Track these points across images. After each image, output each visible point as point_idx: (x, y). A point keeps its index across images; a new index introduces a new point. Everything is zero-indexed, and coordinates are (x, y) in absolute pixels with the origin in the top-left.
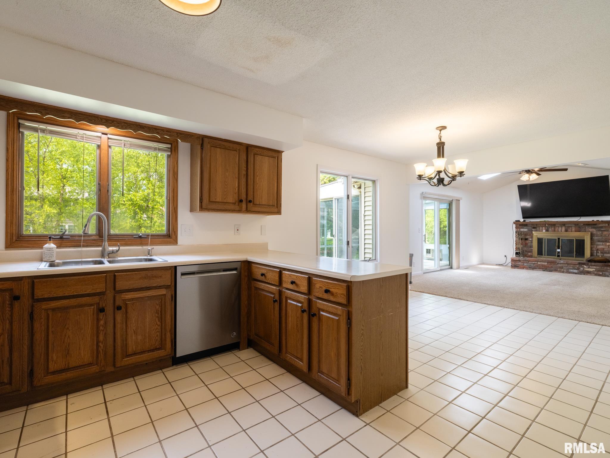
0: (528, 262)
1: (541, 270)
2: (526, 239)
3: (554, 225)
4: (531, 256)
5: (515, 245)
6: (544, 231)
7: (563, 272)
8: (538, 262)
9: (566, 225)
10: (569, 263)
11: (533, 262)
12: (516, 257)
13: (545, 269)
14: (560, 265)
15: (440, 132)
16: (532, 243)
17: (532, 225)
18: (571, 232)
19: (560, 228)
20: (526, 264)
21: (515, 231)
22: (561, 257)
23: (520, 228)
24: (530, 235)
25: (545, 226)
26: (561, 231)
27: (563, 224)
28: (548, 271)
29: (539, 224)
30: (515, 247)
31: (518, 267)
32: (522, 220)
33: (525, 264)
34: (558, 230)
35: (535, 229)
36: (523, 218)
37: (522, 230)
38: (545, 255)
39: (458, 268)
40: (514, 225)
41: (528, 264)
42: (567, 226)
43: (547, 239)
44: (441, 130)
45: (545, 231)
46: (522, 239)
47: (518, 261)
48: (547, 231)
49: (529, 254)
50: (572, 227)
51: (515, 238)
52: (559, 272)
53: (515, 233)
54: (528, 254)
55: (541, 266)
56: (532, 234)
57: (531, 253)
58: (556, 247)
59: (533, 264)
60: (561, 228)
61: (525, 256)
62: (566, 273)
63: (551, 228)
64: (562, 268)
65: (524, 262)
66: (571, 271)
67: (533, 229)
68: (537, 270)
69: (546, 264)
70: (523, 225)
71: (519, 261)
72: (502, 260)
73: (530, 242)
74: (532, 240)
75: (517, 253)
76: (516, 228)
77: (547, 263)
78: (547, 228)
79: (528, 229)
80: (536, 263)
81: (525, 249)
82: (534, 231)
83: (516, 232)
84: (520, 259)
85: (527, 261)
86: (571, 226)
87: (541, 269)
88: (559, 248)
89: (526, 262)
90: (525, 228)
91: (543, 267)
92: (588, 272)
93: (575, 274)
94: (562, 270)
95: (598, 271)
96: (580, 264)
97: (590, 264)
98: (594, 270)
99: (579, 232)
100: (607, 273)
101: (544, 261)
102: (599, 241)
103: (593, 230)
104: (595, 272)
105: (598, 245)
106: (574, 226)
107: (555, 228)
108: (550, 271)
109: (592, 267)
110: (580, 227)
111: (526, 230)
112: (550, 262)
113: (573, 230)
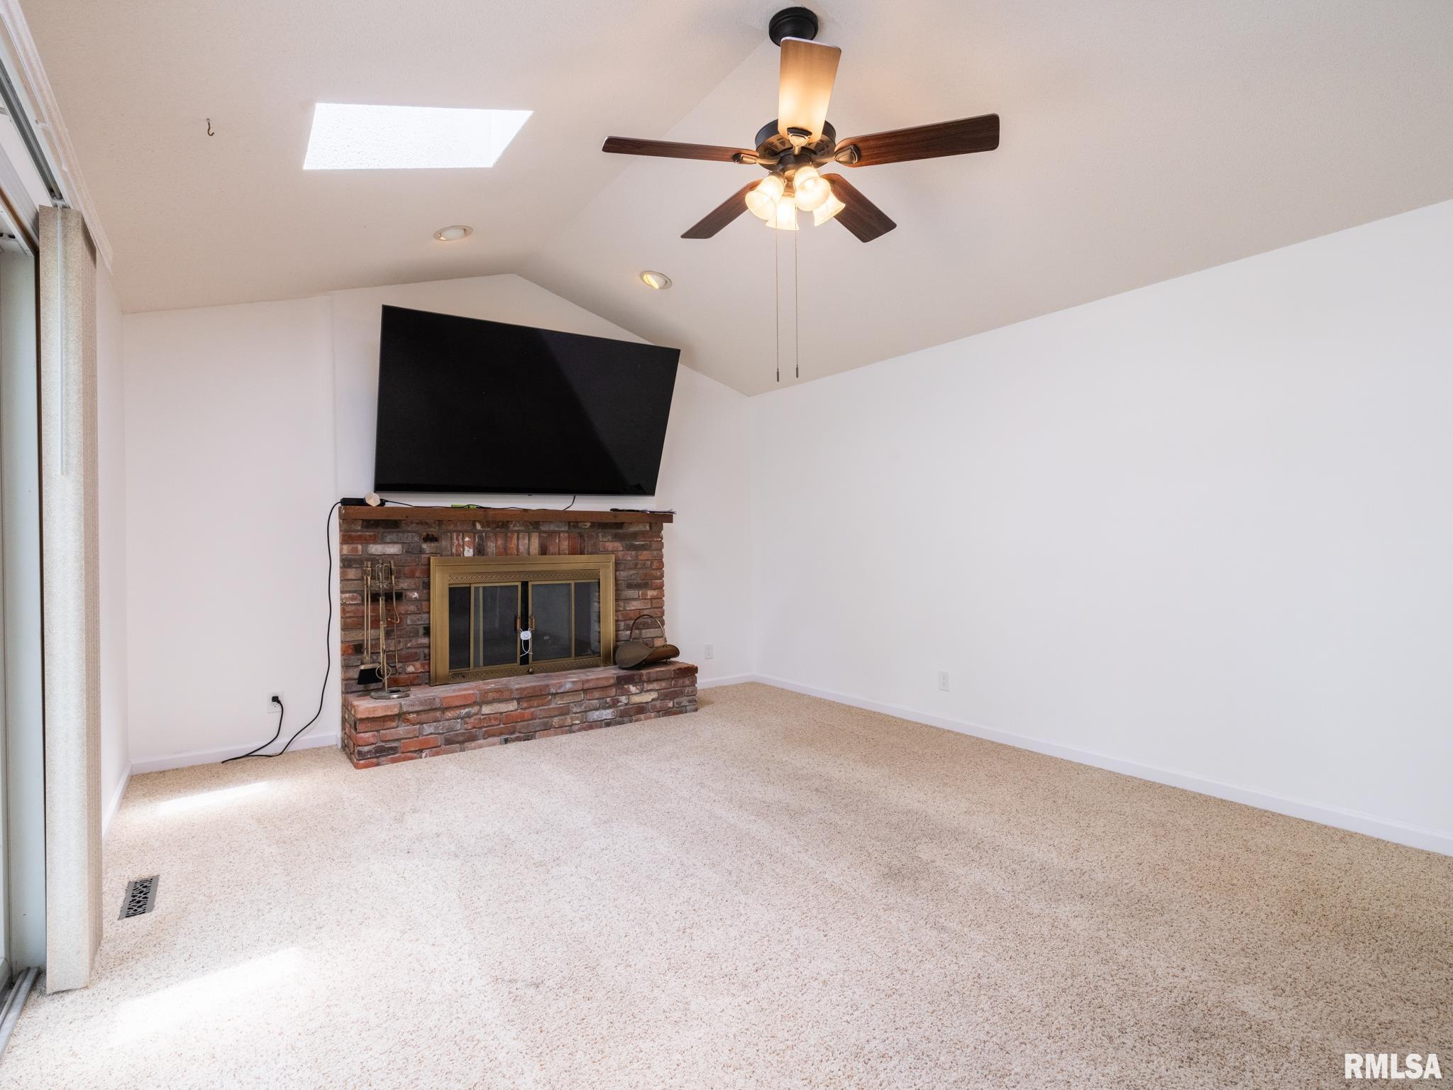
0: (438, 714)
1: (496, 739)
2: (398, 597)
3: (500, 523)
4: (421, 684)
6: (469, 552)
7: (570, 730)
9: (543, 528)
10: (591, 685)
11: (464, 711)
14: (559, 702)
16: (424, 611)
17: (423, 523)
18: (559, 554)
19: (524, 539)
20: (432, 730)
21: (337, 557)
22: (532, 664)
23: (366, 541)
24: (412, 576)
25: (473, 532)
26: (529, 554)
27: (534, 521)
28: (518, 739)
29: (448, 522)
31: (394, 750)
32: (374, 500)
33: (428, 729)
34: (518, 549)
35: (433, 545)
36: (379, 487)
37: (376, 549)
38: (478, 668)
40: (336, 527)
41: (443, 725)
42: (544, 532)
43: (484, 588)
45: (471, 550)
46: (375, 598)
48: (480, 551)
49: (411, 669)
50: (559, 532)
52: (560, 730)
54: (405, 669)
55: (496, 719)
56: (426, 572)
57: (418, 664)
58: (518, 625)
59: (462, 718)
60: (527, 541)
61: (399, 685)
62: (579, 730)
63: (493, 539)
64: (564, 712)
65: (424, 717)
66: (595, 715)
67: (424, 546)
68: (481, 747)
69: (512, 706)
70: (385, 524)
71: (401, 716)
73: (412, 608)
74: (425, 600)
75: (366, 681)
76: (346, 538)
77: (515, 703)
78: (481, 538)
79: (403, 543)
80: (475, 709)
81: (396, 645)
82: (435, 554)
83: (346, 563)
85: (436, 709)
86: (557, 529)
87: (493, 735)
88: (525, 626)
89: (432, 714)
90: (388, 537)
91: (499, 725)
92: (641, 709)
93: (608, 724)
94: (569, 722)
95: (665, 696)
96: (621, 682)
97: (645, 678)
98: (654, 695)
99: (582, 553)
100: (684, 701)
101: (506, 695)
102: (630, 586)
103: (618, 545)
104: (658, 704)
105: (628, 600)
106: (566, 528)
107: (506, 539)
108: (528, 737)
109: (651, 687)
110: (581, 536)
111: (393, 549)
112: (526, 697)
113: (565, 545)
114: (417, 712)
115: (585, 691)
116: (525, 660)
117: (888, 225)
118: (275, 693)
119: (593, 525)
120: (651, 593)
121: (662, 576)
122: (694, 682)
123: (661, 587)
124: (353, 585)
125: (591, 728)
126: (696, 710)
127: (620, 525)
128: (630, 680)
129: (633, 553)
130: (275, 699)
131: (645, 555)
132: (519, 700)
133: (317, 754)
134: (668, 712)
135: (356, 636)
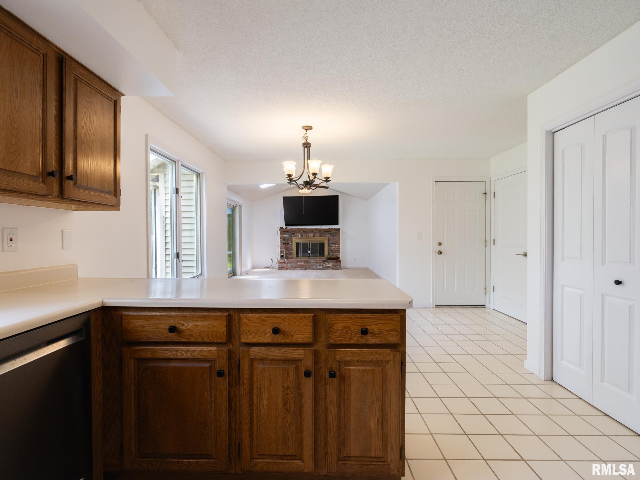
1: (300, 269)
2: (288, 244)
3: (306, 231)
4: (291, 258)
5: (279, 249)
6: (300, 236)
7: (314, 269)
8: (298, 262)
9: (314, 232)
10: (318, 261)
12: (281, 259)
13: (303, 268)
14: (311, 264)
15: (306, 131)
16: (292, 246)
17: (292, 231)
18: (317, 237)
19: (310, 234)
21: (279, 237)
22: (311, 257)
23: (283, 234)
24: (290, 240)
25: (300, 233)
26: (311, 237)
27: (312, 231)
28: (304, 269)
29: (296, 231)
30: (279, 251)
31: (284, 268)
32: (284, 227)
33: (289, 265)
34: (309, 236)
35: (294, 235)
36: (286, 225)
37: (285, 236)
38: (300, 256)
39: (241, 275)
40: (279, 232)
41: (291, 265)
43: (302, 243)
44: (307, 130)
46: (284, 244)
47: (283, 262)
48: (302, 236)
49: (290, 256)
51: (279, 243)
52: (311, 269)
53: (279, 238)
54: (289, 257)
55: (300, 265)
56: (292, 240)
57: (291, 255)
58: (308, 250)
59: (294, 264)
61: (287, 258)
63: (304, 234)
64: (313, 266)
65: (288, 263)
66: (319, 267)
67: (292, 235)
68: (298, 269)
69: (303, 263)
70: (285, 231)
71: (285, 262)
72: (269, 263)
73: (290, 246)
74: (292, 244)
75: (282, 256)
76: (280, 234)
78: (302, 234)
79: (289, 235)
80: (296, 263)
81: (287, 252)
82: (293, 237)
83: (281, 238)
84: (285, 261)
88: (309, 250)
89: (289, 263)
90: (287, 234)
92: (328, 268)
93: (321, 269)
94: (313, 268)
95: (333, 265)
96: (324, 261)
97: (329, 261)
98: (331, 265)
99: (321, 237)
100: (338, 267)
101: (302, 261)
102: (332, 244)
103: (329, 235)
104: (332, 267)
105: (331, 246)
106: (318, 232)
107: (307, 234)
108: (306, 269)
109: (330, 263)
110: (321, 233)
111: (287, 236)
112: (305, 262)
113: (318, 235)
114: (287, 262)
115: (317, 262)
116: (309, 256)
117: (328, 187)
118: (272, 258)
119: (324, 231)
120: (337, 245)
121: (340, 242)
122: (341, 264)
123: (339, 244)
124: (281, 242)
125: (318, 269)
126: (341, 269)
127: (330, 231)
128: (326, 261)
129: (333, 237)
130: (271, 259)
131: (335, 237)
132: (304, 262)
133: (276, 268)
134: (334, 269)
135: (282, 250)
